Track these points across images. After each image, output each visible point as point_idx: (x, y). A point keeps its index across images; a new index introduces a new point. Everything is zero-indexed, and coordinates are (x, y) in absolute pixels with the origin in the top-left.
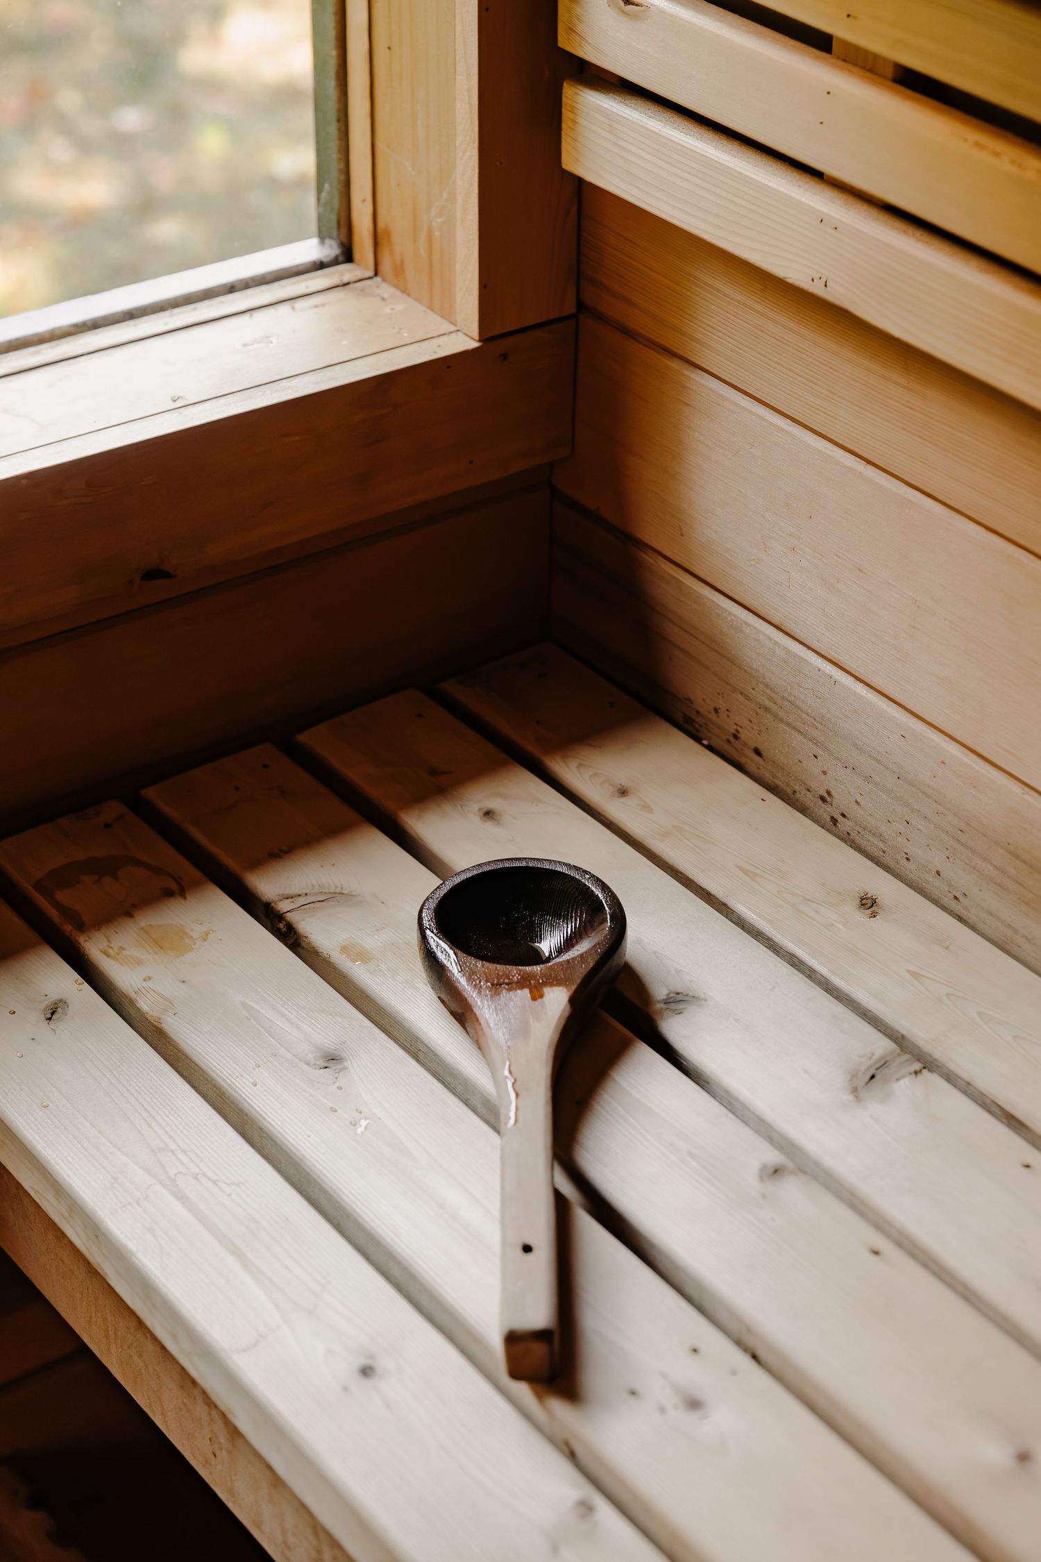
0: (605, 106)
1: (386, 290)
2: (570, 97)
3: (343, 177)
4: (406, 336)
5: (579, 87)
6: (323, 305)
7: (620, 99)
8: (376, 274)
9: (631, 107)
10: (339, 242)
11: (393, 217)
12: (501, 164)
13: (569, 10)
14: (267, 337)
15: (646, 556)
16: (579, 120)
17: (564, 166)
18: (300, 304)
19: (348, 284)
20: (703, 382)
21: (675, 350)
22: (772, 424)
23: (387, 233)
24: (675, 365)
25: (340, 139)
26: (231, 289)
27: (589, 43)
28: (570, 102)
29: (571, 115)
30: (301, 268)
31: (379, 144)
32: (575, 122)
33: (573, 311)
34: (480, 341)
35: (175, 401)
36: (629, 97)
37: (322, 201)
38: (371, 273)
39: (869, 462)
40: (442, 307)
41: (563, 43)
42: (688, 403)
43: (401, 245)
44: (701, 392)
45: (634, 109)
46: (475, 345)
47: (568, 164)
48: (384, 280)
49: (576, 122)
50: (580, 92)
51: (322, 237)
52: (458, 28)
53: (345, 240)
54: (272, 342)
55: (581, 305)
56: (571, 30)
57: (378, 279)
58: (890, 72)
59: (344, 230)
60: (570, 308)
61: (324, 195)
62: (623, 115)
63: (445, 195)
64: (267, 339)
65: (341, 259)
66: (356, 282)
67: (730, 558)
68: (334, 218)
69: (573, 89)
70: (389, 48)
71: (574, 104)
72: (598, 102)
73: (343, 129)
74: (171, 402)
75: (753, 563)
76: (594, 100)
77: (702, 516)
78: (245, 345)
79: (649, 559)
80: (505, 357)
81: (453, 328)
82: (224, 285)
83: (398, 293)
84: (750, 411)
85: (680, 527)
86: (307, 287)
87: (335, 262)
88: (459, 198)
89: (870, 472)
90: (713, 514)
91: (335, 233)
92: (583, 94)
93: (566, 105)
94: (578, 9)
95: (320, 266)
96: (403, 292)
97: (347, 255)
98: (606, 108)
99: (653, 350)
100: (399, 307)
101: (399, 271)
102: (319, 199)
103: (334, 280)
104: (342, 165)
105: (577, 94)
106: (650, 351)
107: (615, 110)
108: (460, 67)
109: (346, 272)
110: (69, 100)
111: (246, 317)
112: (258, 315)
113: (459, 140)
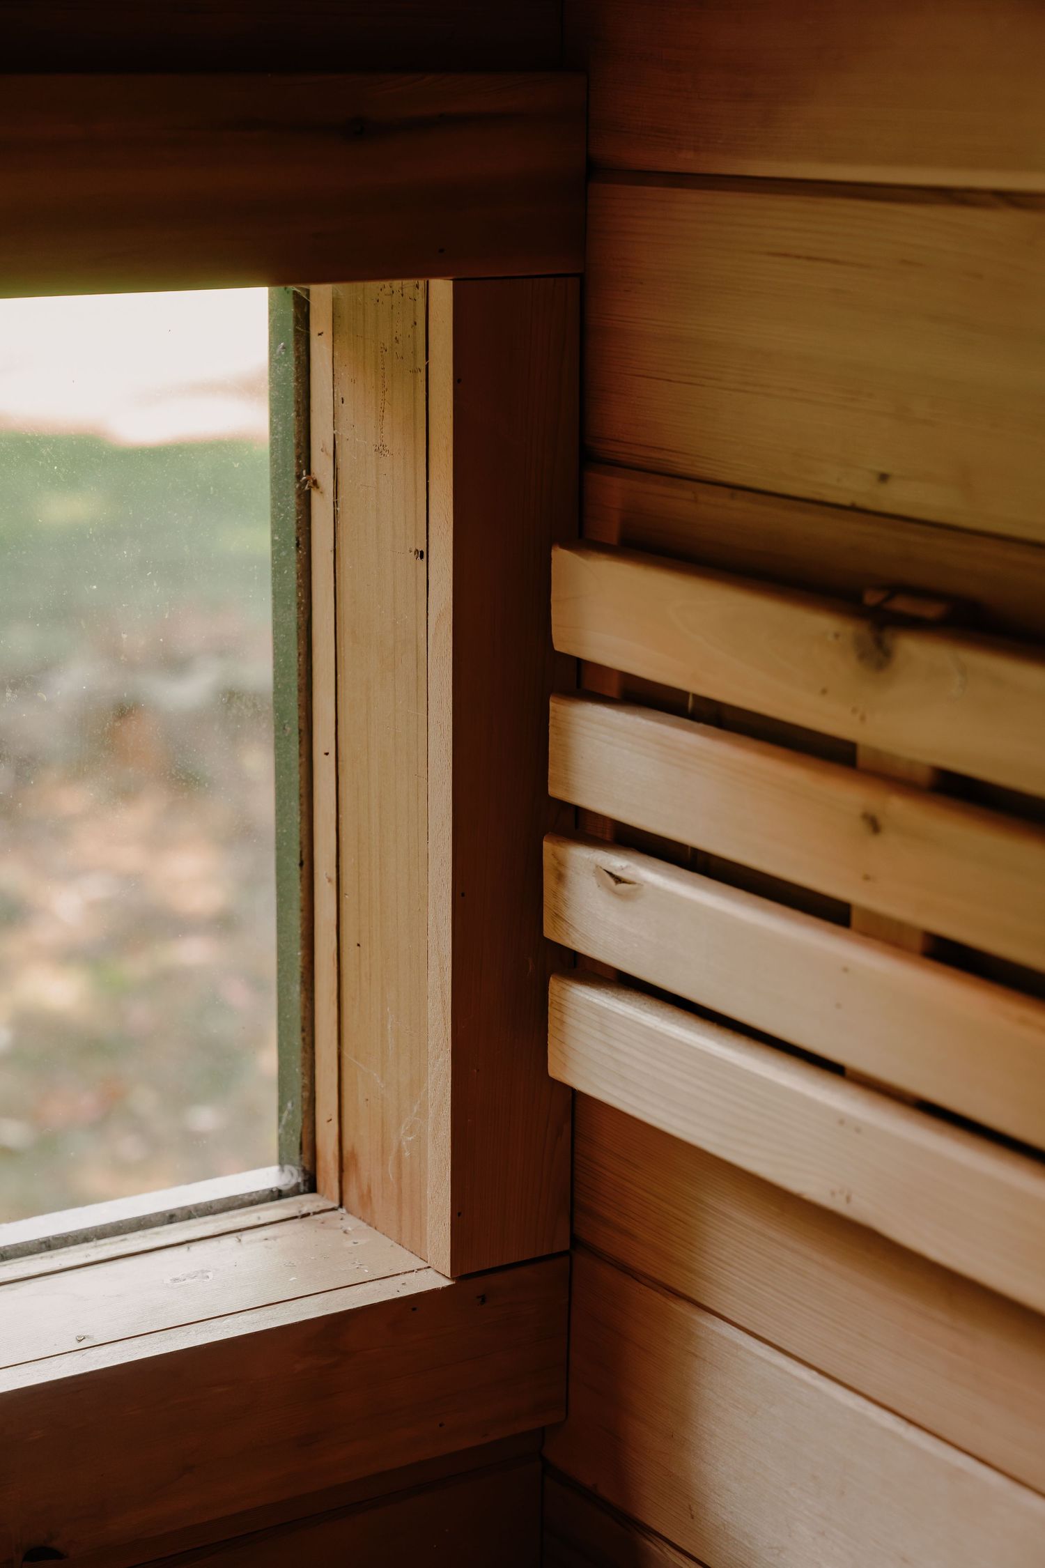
0: (596, 1001)
1: (351, 1222)
2: (556, 993)
3: (306, 1094)
4: (366, 1273)
5: (568, 982)
6: (275, 1238)
7: (613, 994)
8: (341, 1206)
9: (624, 1001)
10: (300, 1169)
11: (361, 1139)
12: (478, 1070)
13: (555, 895)
14: (203, 1271)
15: (648, 1543)
16: (568, 1020)
17: (551, 1074)
18: (246, 1236)
19: (308, 1215)
20: (714, 1328)
21: (680, 1289)
22: (796, 1378)
23: (354, 1156)
24: (681, 1308)
25: (304, 1050)
26: (171, 1218)
27: (577, 931)
28: (556, 998)
29: (558, 1015)
30: (255, 1197)
31: (345, 1054)
32: (562, 1022)
33: (567, 1247)
34: (452, 1278)
35: (80, 1341)
36: (624, 991)
37: (283, 1122)
38: (336, 1204)
39: (911, 1422)
40: (412, 1241)
41: (548, 933)
42: (697, 1353)
43: (368, 1169)
44: (711, 1340)
45: (628, 1003)
46: (448, 1283)
47: (555, 1071)
48: (349, 1212)
49: (564, 1022)
50: (567, 988)
51: (281, 1163)
52: (431, 918)
53: (308, 1167)
54: (208, 1277)
55: (575, 1240)
56: (558, 916)
57: (343, 1211)
58: (917, 943)
59: (307, 1155)
60: (563, 1244)
61: (285, 1114)
62: (616, 1010)
63: (416, 1108)
64: (203, 1274)
65: (302, 1188)
66: (315, 1213)
67: (749, 1546)
68: (295, 1140)
69: (561, 984)
70: (359, 945)
71: (563, 1002)
72: (587, 997)
73: (308, 1039)
74: (76, 1342)
75: (776, 1551)
76: (582, 995)
77: (715, 1493)
78: (176, 1280)
79: (654, 1547)
80: (483, 1299)
81: (423, 1265)
82: (162, 1214)
83: (364, 1225)
84: (769, 1363)
85: (690, 1506)
86: (259, 1218)
87: (295, 1191)
88: (431, 1112)
89: (913, 1434)
90: (729, 1490)
91: (297, 1157)
92: (572, 990)
93: (552, 1003)
94: (566, 893)
95: (278, 1195)
96: (370, 1225)
97: (311, 1184)
98: (597, 1005)
99: (657, 1291)
100: (361, 1242)
101: (366, 1199)
102: (280, 1120)
103: (293, 1211)
104: (306, 1081)
105: (564, 989)
106: (654, 1293)
107: (606, 1006)
108: (433, 961)
109: (308, 1202)
110: (144, 1100)
111: (183, 1249)
112: (196, 1248)
113: (431, 1043)
